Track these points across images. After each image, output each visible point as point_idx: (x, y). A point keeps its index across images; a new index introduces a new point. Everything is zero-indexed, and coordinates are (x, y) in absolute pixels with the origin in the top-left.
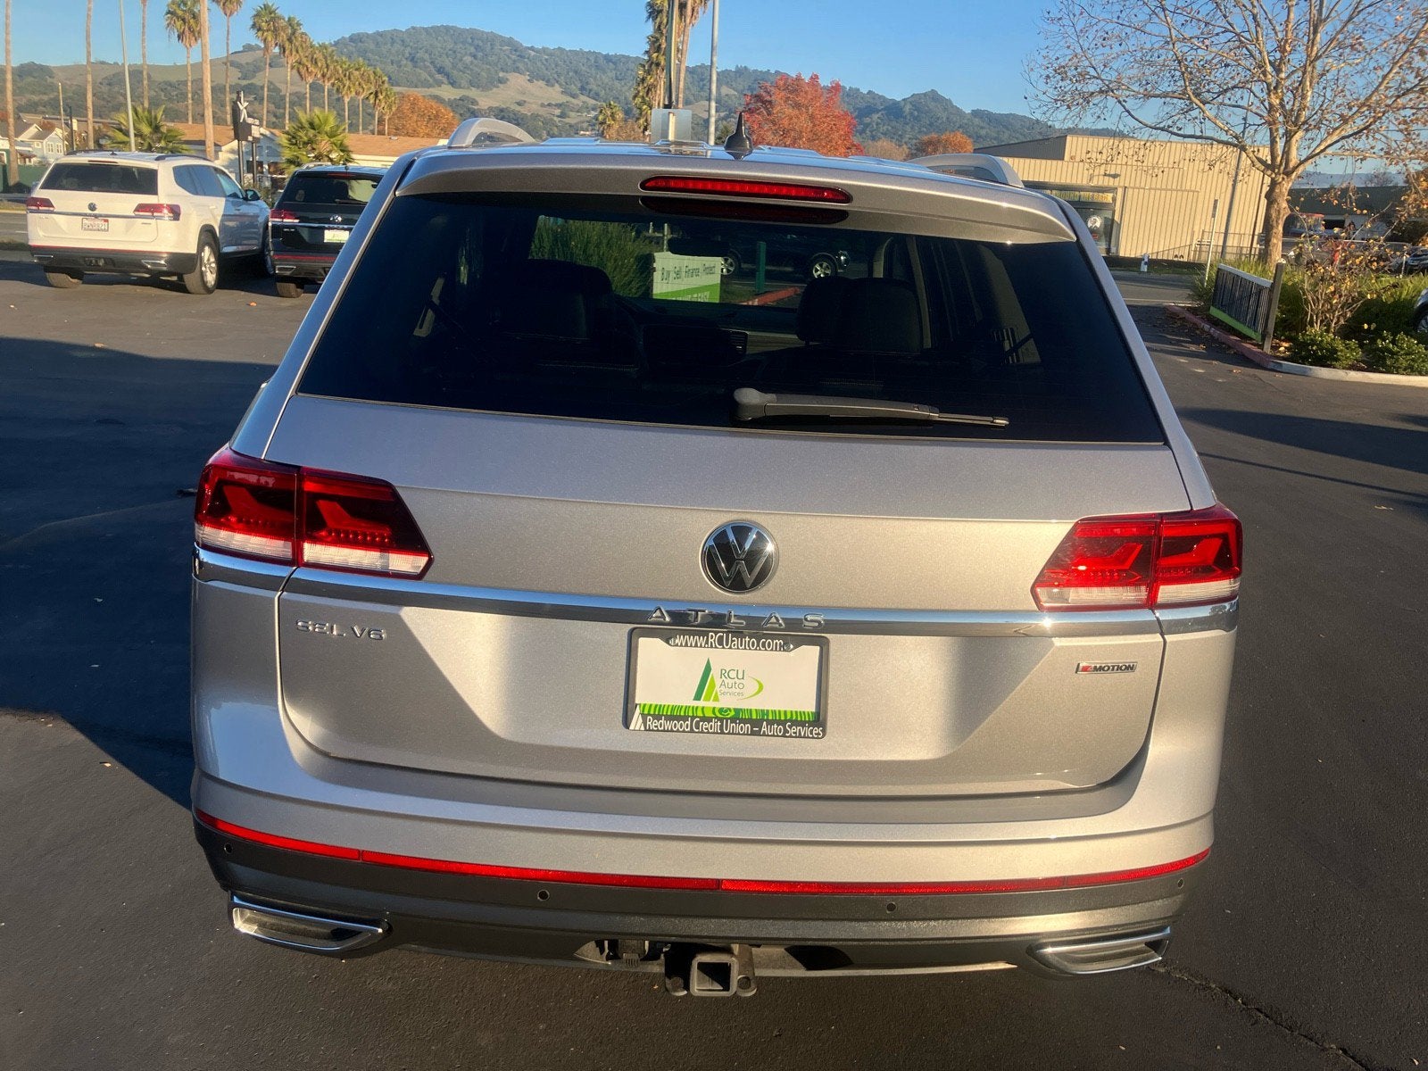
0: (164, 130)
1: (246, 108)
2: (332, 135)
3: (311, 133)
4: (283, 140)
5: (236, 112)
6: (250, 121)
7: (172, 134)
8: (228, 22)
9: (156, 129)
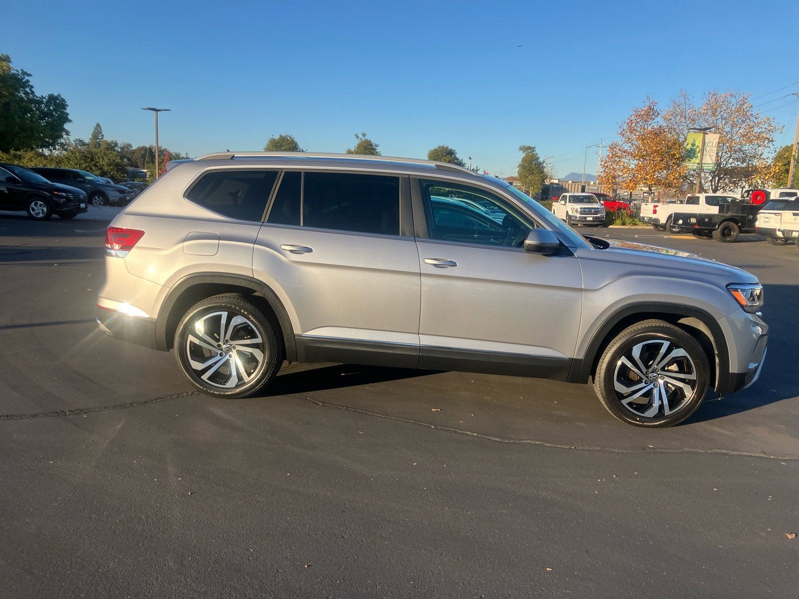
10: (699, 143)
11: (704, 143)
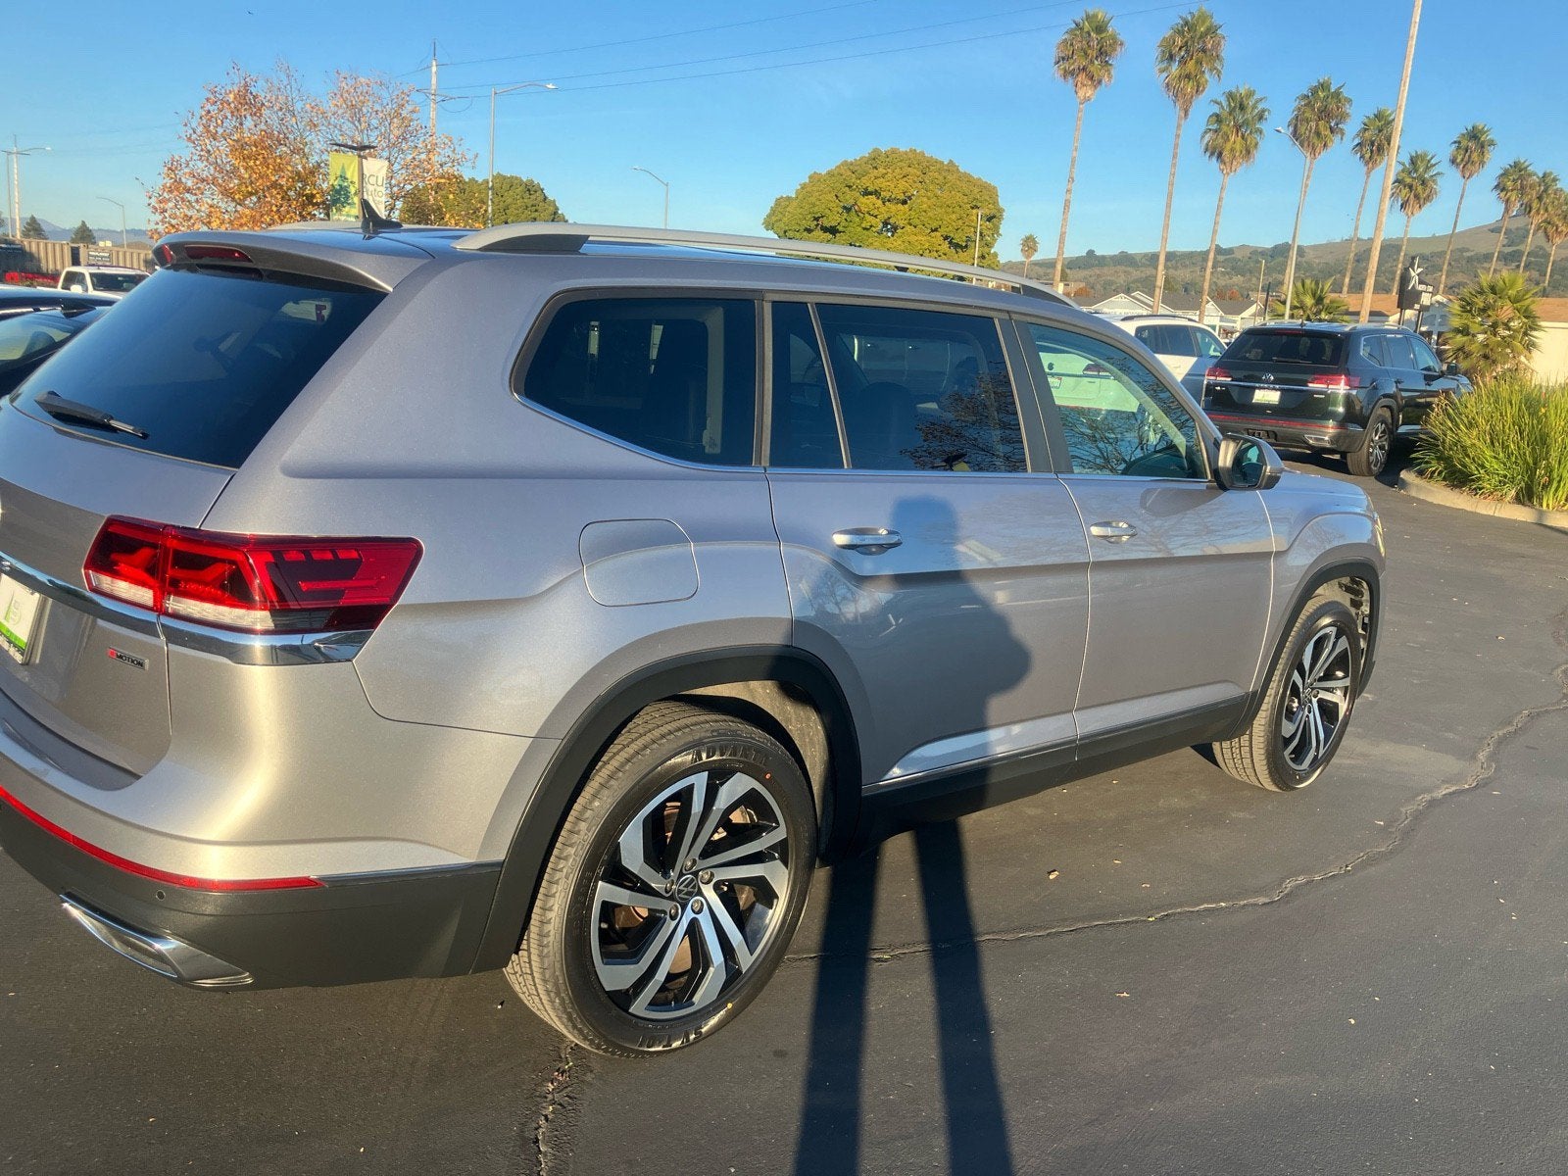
0: (1327, 301)
1: (1418, 275)
2: (1515, 300)
3: (1491, 298)
4: (1456, 307)
5: (1405, 279)
6: (1421, 287)
7: (1335, 305)
8: (1465, 184)
9: (1319, 300)
10: (352, 174)
11: (362, 175)
